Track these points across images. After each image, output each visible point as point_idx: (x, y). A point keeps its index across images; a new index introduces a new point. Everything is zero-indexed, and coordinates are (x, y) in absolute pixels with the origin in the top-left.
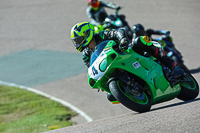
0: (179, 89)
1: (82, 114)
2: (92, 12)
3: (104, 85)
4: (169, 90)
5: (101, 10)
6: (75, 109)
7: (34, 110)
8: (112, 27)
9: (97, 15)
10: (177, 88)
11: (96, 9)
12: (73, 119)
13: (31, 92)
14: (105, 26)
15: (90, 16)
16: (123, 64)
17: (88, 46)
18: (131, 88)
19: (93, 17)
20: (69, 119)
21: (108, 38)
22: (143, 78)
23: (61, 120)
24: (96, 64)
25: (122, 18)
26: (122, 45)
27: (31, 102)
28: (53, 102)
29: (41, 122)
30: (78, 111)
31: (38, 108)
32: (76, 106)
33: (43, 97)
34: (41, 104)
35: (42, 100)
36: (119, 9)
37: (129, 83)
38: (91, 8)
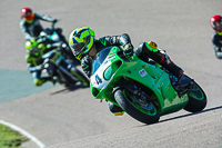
0: (187, 99)
2: (26, 25)
3: (109, 95)
5: (36, 23)
8: (49, 41)
9: (31, 28)
11: (30, 22)
14: (40, 40)
15: (24, 30)
16: (129, 72)
17: (88, 53)
18: (138, 97)
19: (28, 31)
20: (19, 145)
21: (110, 44)
22: (150, 87)
23: (10, 145)
24: (99, 72)
25: (59, 31)
28: (2, 126)
32: (26, 130)
36: (55, 21)
37: (136, 92)
38: (24, 20)
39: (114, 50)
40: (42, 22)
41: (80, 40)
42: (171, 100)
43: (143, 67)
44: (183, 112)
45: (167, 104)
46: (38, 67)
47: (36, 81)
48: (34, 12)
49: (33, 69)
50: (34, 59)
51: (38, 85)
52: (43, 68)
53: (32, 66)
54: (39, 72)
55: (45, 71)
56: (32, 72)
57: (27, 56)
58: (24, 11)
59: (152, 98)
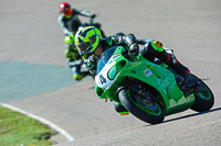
0: (194, 99)
1: (63, 132)
2: (65, 20)
3: (113, 95)
4: (183, 100)
5: (74, 18)
6: (54, 127)
7: (10, 128)
9: (69, 23)
10: (191, 98)
11: (68, 17)
12: (53, 138)
13: (6, 109)
15: (62, 25)
16: (134, 72)
17: (93, 53)
18: (143, 97)
19: (66, 26)
20: (48, 138)
21: (115, 44)
22: (155, 87)
23: (40, 139)
24: (104, 72)
26: (132, 51)
27: (7, 120)
28: (31, 119)
29: (17, 142)
30: (59, 129)
31: (14, 126)
32: (56, 123)
33: (19, 114)
34: (17, 122)
35: (18, 118)
36: (93, 16)
37: (140, 92)
38: (63, 15)
39: (119, 50)
40: (80, 17)
41: (86, 40)
42: (177, 100)
43: (148, 67)
44: (190, 111)
45: (172, 104)
46: (78, 62)
47: (75, 75)
48: (73, 7)
49: (73, 64)
50: (73, 54)
51: (78, 79)
52: (82, 63)
53: (72, 60)
54: (78, 67)
55: (84, 66)
56: (72, 67)
57: (67, 51)
58: (62, 6)
59: (158, 98)
